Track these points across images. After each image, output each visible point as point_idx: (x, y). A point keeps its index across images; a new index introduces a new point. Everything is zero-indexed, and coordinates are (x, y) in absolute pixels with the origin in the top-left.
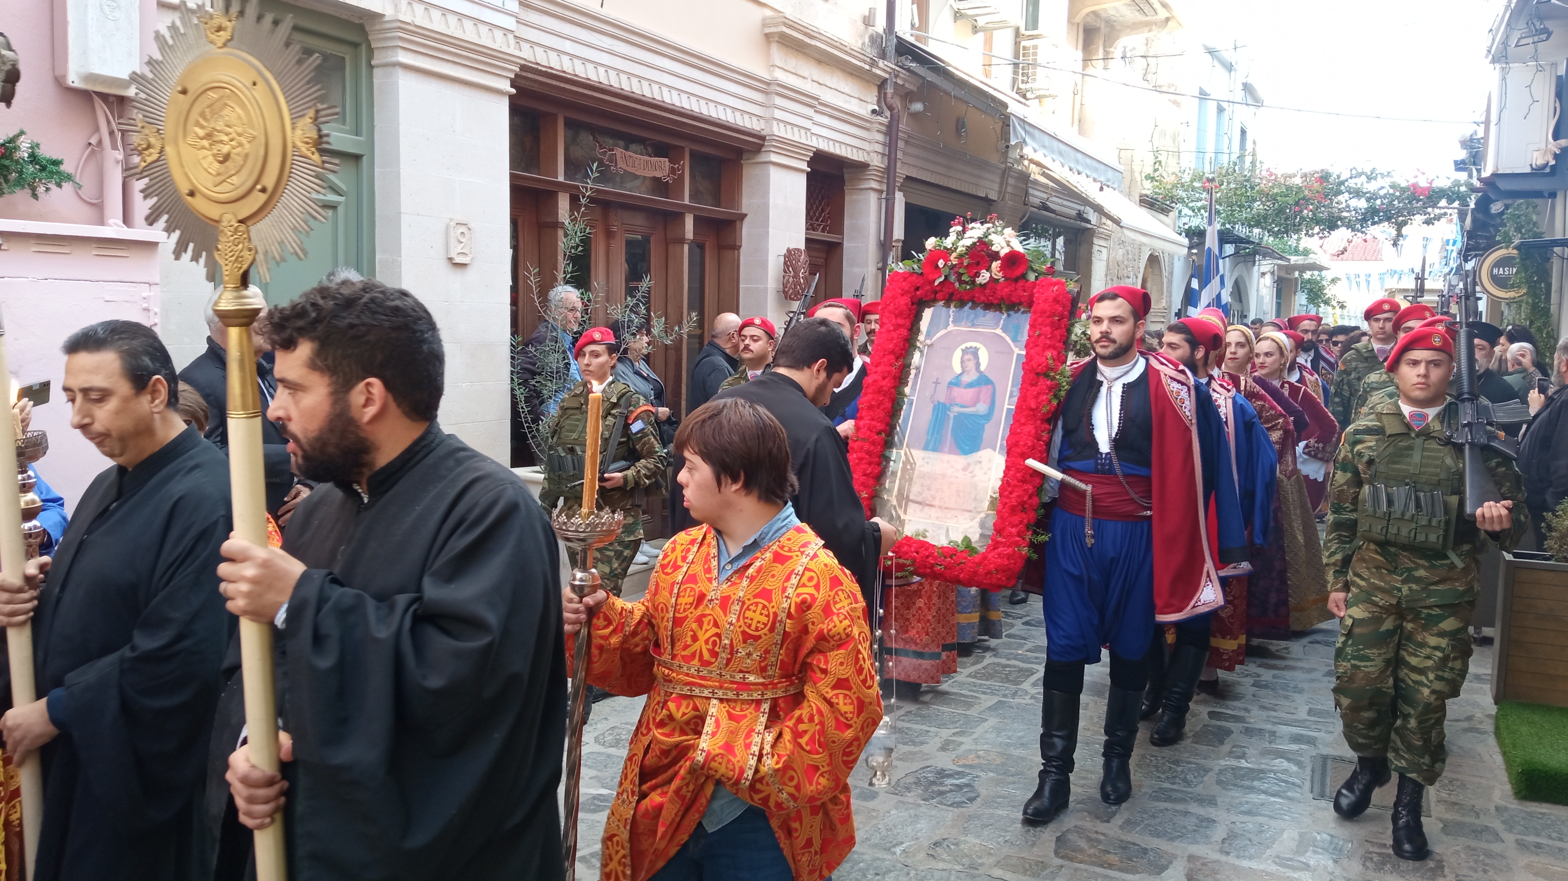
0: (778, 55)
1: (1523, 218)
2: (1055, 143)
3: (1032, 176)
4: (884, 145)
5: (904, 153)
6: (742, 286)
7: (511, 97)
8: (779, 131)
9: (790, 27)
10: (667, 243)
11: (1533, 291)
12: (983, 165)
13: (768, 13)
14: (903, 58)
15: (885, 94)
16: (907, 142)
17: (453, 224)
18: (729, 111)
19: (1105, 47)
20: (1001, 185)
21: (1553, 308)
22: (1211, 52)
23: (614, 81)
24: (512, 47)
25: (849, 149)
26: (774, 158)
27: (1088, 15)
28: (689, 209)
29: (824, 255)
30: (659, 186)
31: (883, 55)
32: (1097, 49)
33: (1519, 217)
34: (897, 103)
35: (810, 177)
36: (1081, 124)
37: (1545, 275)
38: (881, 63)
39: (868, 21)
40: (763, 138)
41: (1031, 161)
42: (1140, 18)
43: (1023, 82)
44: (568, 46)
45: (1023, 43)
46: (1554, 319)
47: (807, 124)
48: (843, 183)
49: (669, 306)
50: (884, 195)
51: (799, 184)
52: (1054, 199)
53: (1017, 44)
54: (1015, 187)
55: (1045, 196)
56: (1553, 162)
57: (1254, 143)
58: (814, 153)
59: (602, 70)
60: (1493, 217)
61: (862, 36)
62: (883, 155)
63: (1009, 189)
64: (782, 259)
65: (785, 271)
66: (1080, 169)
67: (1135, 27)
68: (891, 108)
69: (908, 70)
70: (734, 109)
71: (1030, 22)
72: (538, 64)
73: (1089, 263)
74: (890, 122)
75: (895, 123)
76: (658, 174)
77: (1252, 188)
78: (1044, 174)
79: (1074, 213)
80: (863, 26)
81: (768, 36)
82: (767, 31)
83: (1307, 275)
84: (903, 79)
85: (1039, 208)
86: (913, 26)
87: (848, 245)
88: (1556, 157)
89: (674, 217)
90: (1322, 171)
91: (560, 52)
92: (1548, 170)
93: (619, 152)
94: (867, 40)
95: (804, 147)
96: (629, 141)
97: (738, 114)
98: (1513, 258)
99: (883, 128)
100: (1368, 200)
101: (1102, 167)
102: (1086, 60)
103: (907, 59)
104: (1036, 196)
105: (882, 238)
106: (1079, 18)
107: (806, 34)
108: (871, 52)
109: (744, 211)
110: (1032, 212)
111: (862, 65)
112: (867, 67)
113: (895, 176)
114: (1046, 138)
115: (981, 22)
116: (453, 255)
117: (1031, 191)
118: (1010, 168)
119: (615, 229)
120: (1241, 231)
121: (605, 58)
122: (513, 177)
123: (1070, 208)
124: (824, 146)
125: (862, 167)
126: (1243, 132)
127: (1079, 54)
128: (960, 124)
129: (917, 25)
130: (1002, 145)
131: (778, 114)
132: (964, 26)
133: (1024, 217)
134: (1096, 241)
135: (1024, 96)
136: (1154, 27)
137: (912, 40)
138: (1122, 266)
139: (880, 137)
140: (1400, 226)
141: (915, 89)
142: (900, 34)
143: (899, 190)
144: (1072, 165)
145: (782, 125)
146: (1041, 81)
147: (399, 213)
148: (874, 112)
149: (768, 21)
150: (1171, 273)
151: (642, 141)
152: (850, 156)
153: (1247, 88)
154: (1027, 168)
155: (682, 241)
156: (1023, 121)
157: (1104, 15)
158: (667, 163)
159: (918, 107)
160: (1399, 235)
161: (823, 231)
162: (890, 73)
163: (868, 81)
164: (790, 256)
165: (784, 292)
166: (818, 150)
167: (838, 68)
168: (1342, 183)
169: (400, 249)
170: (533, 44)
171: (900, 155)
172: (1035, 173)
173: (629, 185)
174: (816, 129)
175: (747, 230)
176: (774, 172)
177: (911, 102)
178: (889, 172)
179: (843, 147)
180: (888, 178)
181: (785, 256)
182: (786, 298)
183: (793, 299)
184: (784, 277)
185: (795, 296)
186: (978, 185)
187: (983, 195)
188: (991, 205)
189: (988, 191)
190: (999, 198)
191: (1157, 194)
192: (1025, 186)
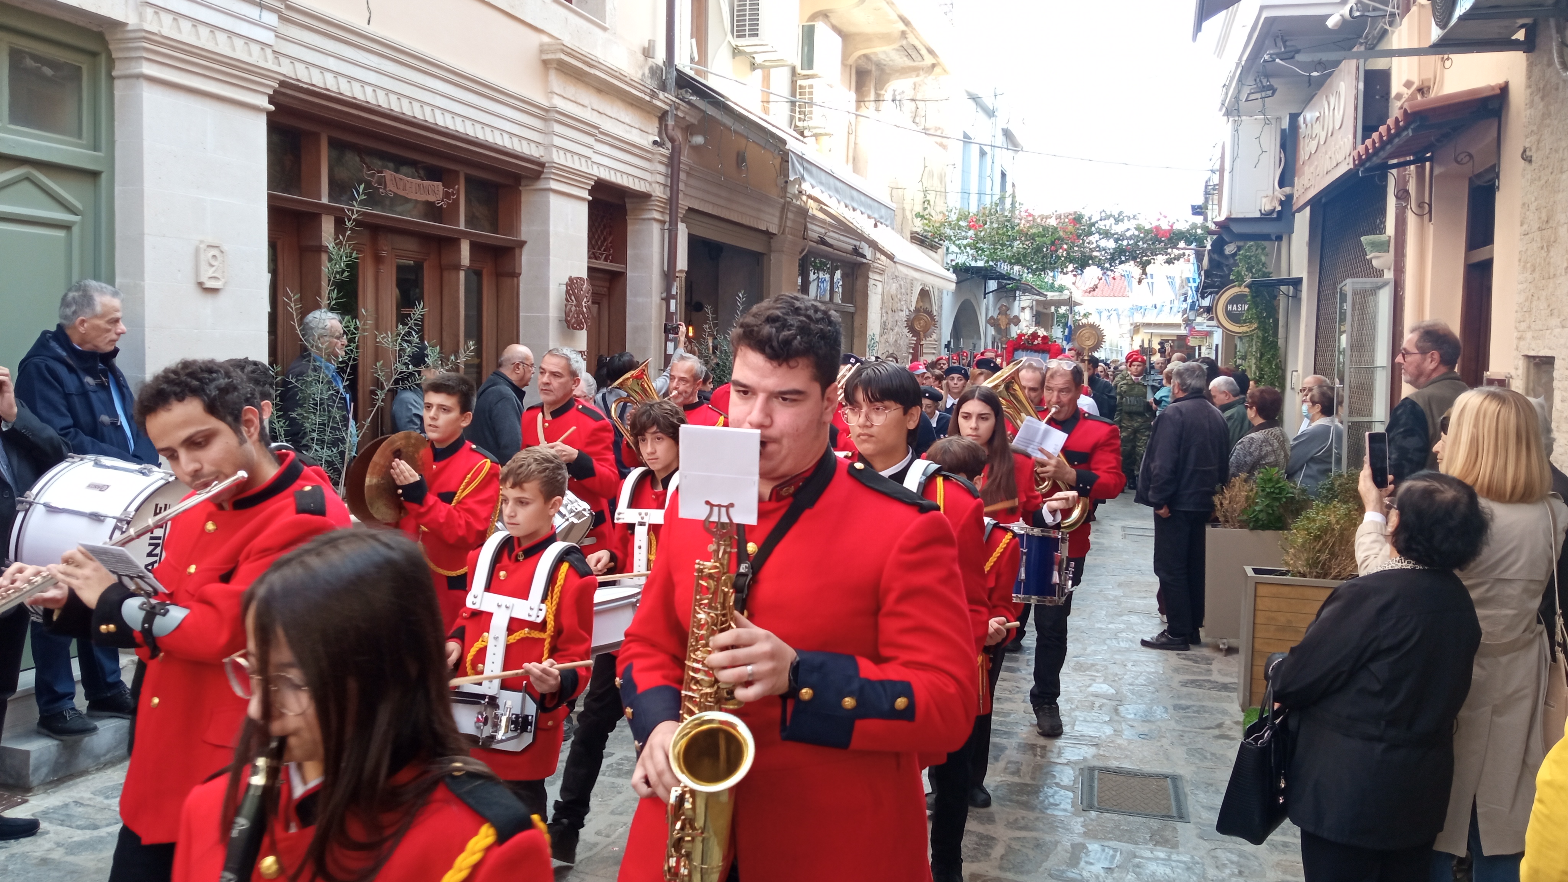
0: (556, 82)
1: (1253, 259)
2: (832, 180)
3: (810, 211)
4: (666, 176)
5: (686, 185)
6: (521, 314)
7: (269, 114)
8: (559, 158)
9: (569, 54)
10: (441, 269)
11: (1263, 327)
12: (763, 199)
13: (546, 39)
14: (683, 91)
15: (666, 126)
16: (688, 174)
17: (203, 246)
18: (506, 136)
19: (876, 89)
20: (781, 218)
21: (1281, 342)
22: (975, 98)
23: (383, 101)
24: (270, 62)
25: (631, 178)
26: (554, 185)
27: (859, 58)
28: (465, 234)
29: (607, 284)
30: (432, 210)
31: (663, 87)
32: (869, 90)
33: (1250, 258)
34: (679, 135)
35: (593, 206)
36: (855, 162)
37: (1272, 311)
38: (661, 95)
39: (648, 53)
40: (542, 165)
41: (810, 197)
42: (908, 63)
43: (800, 120)
44: (331, 63)
45: (799, 82)
46: (1282, 351)
47: (588, 152)
48: (625, 214)
49: (444, 334)
50: (667, 226)
51: (582, 212)
52: (831, 234)
53: (793, 83)
54: (794, 221)
55: (823, 231)
56: (1279, 208)
57: (1013, 185)
58: (596, 182)
59: (369, 90)
60: (1227, 257)
61: (641, 67)
62: (665, 185)
63: (789, 223)
64: (564, 287)
65: (567, 300)
66: (855, 206)
67: (904, 71)
68: (672, 140)
69: (689, 103)
70: (511, 135)
71: (805, 62)
72: (298, 80)
73: (866, 296)
74: (672, 154)
75: (676, 155)
76: (431, 198)
77: (1013, 228)
78: (821, 210)
79: (850, 248)
80: (642, 58)
81: (546, 63)
82: (545, 57)
83: (1063, 310)
84: (683, 112)
85: (817, 243)
86: (692, 60)
87: (631, 274)
88: (1281, 203)
89: (451, 242)
90: (1075, 213)
91: (323, 69)
92: (1275, 215)
93: (388, 174)
94: (647, 72)
95: (586, 176)
96: (399, 163)
97: (516, 140)
98: (1245, 296)
99: (665, 160)
100: (1116, 241)
101: (876, 204)
102: (860, 101)
103: (687, 92)
104: (815, 231)
105: (666, 269)
106: (851, 61)
107: (585, 62)
108: (652, 84)
109: (523, 237)
110: (810, 246)
111: (643, 96)
112: (647, 98)
113: (677, 207)
114: (823, 174)
115: (759, 59)
116: (203, 279)
117: (809, 226)
118: (789, 203)
119: (384, 254)
120: (1004, 268)
121: (372, 77)
122: (271, 198)
123: (847, 243)
124: (605, 175)
125: (645, 197)
126: (1003, 175)
127: (853, 95)
128: (741, 159)
129: (696, 59)
130: (781, 181)
131: (557, 141)
132: (742, 64)
133: (803, 250)
134: (871, 275)
135: (802, 134)
136: (921, 72)
137: (692, 73)
138: (896, 300)
139: (662, 169)
140: (1144, 265)
141: (696, 123)
142: (680, 67)
143: (682, 221)
144: (848, 202)
145: (561, 152)
146: (817, 119)
147: (142, 234)
148: (655, 143)
149: (546, 47)
150: (941, 307)
151: (413, 164)
152: (631, 186)
153: (1007, 134)
154: (806, 203)
155: (457, 267)
156: (801, 158)
157: (874, 58)
158: (441, 187)
159: (699, 140)
160: (1144, 273)
161: (606, 260)
162: (670, 105)
163: (649, 113)
164: (572, 285)
165: (566, 321)
166: (599, 179)
167: (618, 98)
168: (1093, 224)
169: (142, 272)
170: (293, 59)
171: (682, 186)
172: (813, 209)
173: (399, 209)
174: (596, 158)
175: (526, 258)
176: (553, 199)
177: (692, 134)
178: (672, 203)
179: (625, 176)
180: (671, 209)
181: (567, 285)
182: (568, 327)
183: (576, 329)
184: (566, 306)
185: (579, 325)
186: (758, 218)
187: (765, 229)
188: (771, 238)
189: (769, 224)
190: (779, 232)
191: (926, 231)
192: (803, 221)
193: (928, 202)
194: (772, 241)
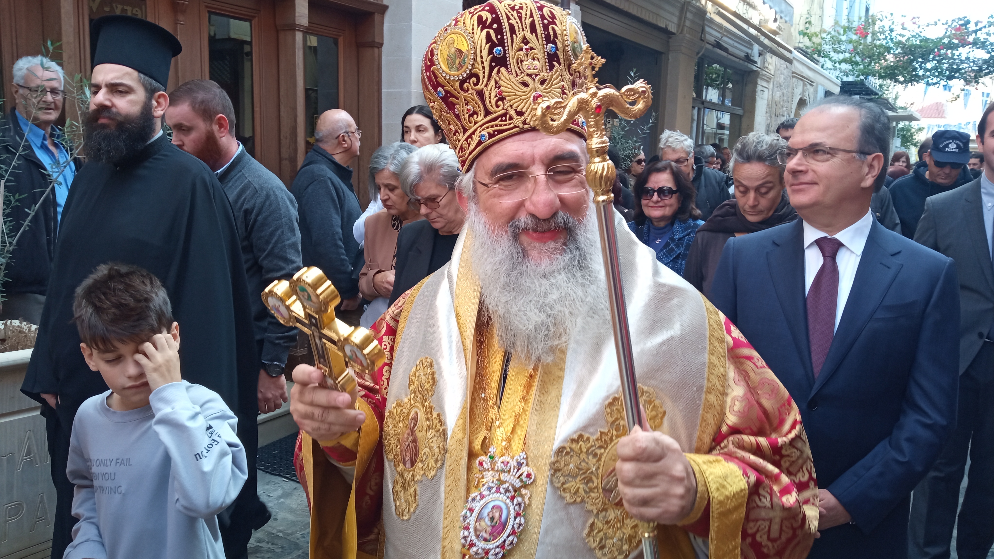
3: (708, 14)
6: (384, 90)
10: (277, 30)
20: (680, 18)
54: (693, 22)
55: (720, 35)
63: (688, 23)
73: (753, 101)
77: (892, 39)
78: (719, 13)
79: (742, 55)
83: (901, 125)
85: (714, 46)
109: (385, 2)
110: (707, 48)
117: (707, 28)
118: (689, 3)
123: (739, 50)
133: (700, 51)
134: (760, 82)
138: (779, 106)
143: (576, 4)
154: (705, 5)
155: (294, 27)
172: (711, 12)
175: (388, 24)
186: (658, 15)
187: (664, 26)
188: (670, 38)
189: (668, 22)
190: (678, 31)
191: (807, 48)
192: (701, 23)
193: (810, 23)
194: (670, 40)
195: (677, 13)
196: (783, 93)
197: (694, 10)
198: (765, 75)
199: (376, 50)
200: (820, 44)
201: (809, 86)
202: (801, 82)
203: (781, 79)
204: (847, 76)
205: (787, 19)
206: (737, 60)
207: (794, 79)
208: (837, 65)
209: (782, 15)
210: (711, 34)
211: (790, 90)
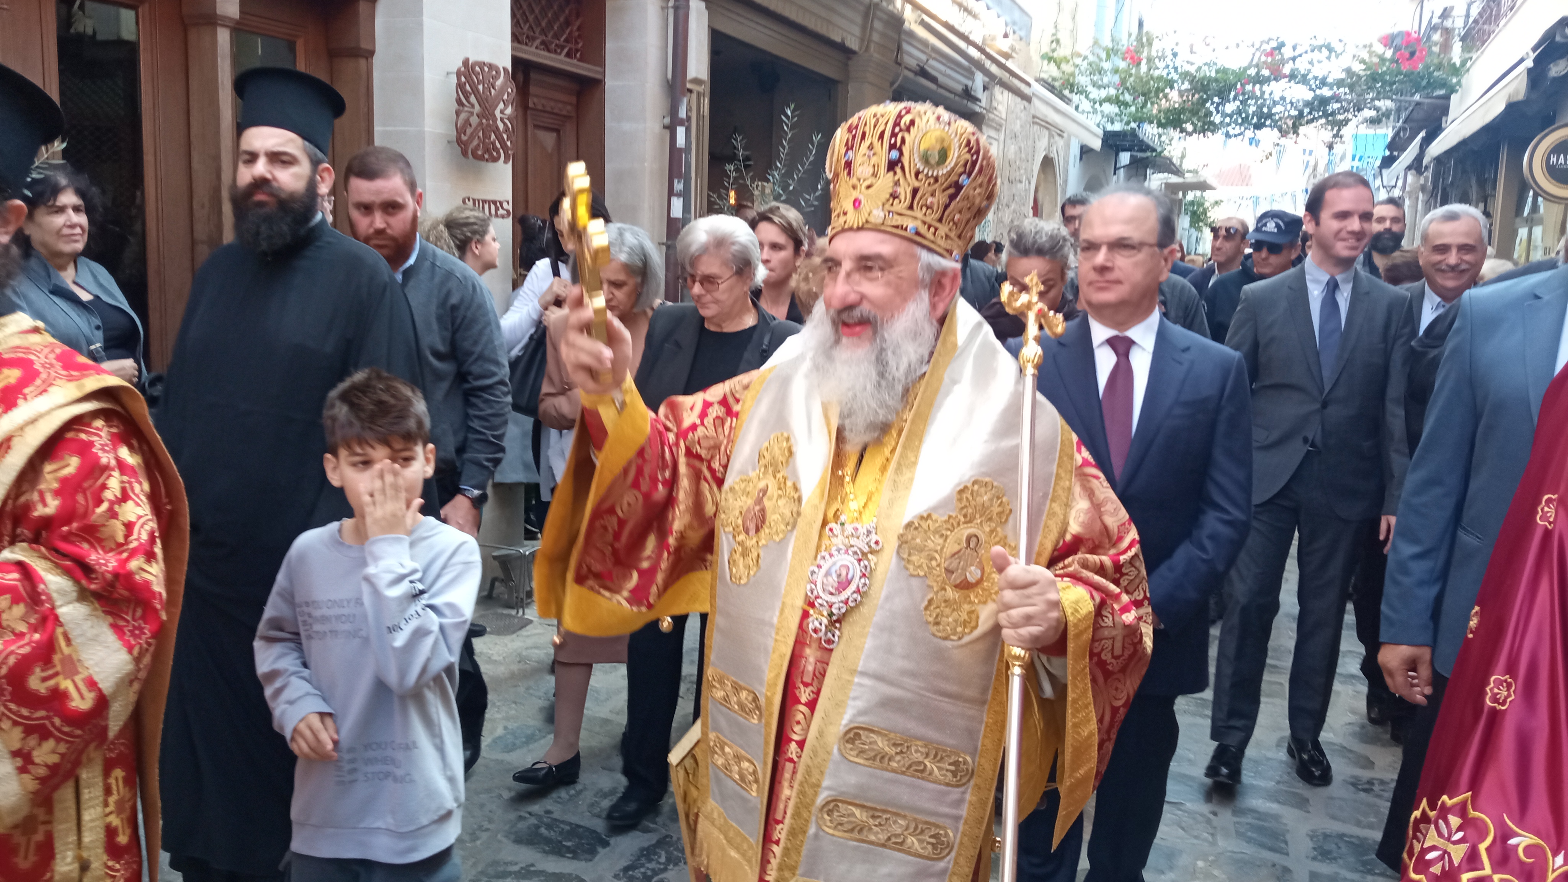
3: (906, 24)
6: (377, 129)
10: (183, 24)
49: (195, 156)
50: (671, 2)
52: (934, 63)
54: (883, 35)
55: (927, 59)
63: (876, 37)
65: (459, 102)
78: (923, 23)
83: (1190, 196)
85: (916, 73)
87: (612, 83)
105: (670, 76)
110: (905, 76)
117: (905, 45)
118: (877, 5)
123: (954, 79)
138: (1014, 166)
154: (901, 10)
155: (212, 19)
161: (569, 56)
164: (474, 76)
165: (459, 141)
168: (1296, 58)
172: (912, 20)
175: (382, 21)
181: (459, 74)
182: (465, 154)
183: (481, 158)
184: (458, 113)
185: (487, 150)
186: (829, 22)
187: (838, 39)
188: (849, 59)
189: (845, 34)
190: (860, 48)
191: (1054, 79)
192: (896, 37)
193: (1058, 41)
194: (850, 63)
195: (859, 20)
196: (1020, 148)
197: (885, 17)
198: (993, 120)
199: (362, 62)
200: (1073, 75)
201: (1057, 138)
202: (1046, 132)
203: (1017, 127)
204: (1112, 123)
205: (1023, 33)
206: (952, 96)
207: (1036, 127)
208: (1097, 105)
209: (1016, 28)
210: (911, 55)
211: (1030, 143)
